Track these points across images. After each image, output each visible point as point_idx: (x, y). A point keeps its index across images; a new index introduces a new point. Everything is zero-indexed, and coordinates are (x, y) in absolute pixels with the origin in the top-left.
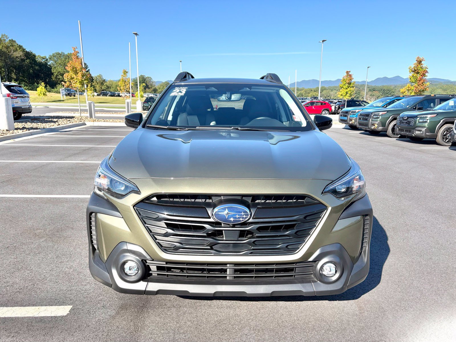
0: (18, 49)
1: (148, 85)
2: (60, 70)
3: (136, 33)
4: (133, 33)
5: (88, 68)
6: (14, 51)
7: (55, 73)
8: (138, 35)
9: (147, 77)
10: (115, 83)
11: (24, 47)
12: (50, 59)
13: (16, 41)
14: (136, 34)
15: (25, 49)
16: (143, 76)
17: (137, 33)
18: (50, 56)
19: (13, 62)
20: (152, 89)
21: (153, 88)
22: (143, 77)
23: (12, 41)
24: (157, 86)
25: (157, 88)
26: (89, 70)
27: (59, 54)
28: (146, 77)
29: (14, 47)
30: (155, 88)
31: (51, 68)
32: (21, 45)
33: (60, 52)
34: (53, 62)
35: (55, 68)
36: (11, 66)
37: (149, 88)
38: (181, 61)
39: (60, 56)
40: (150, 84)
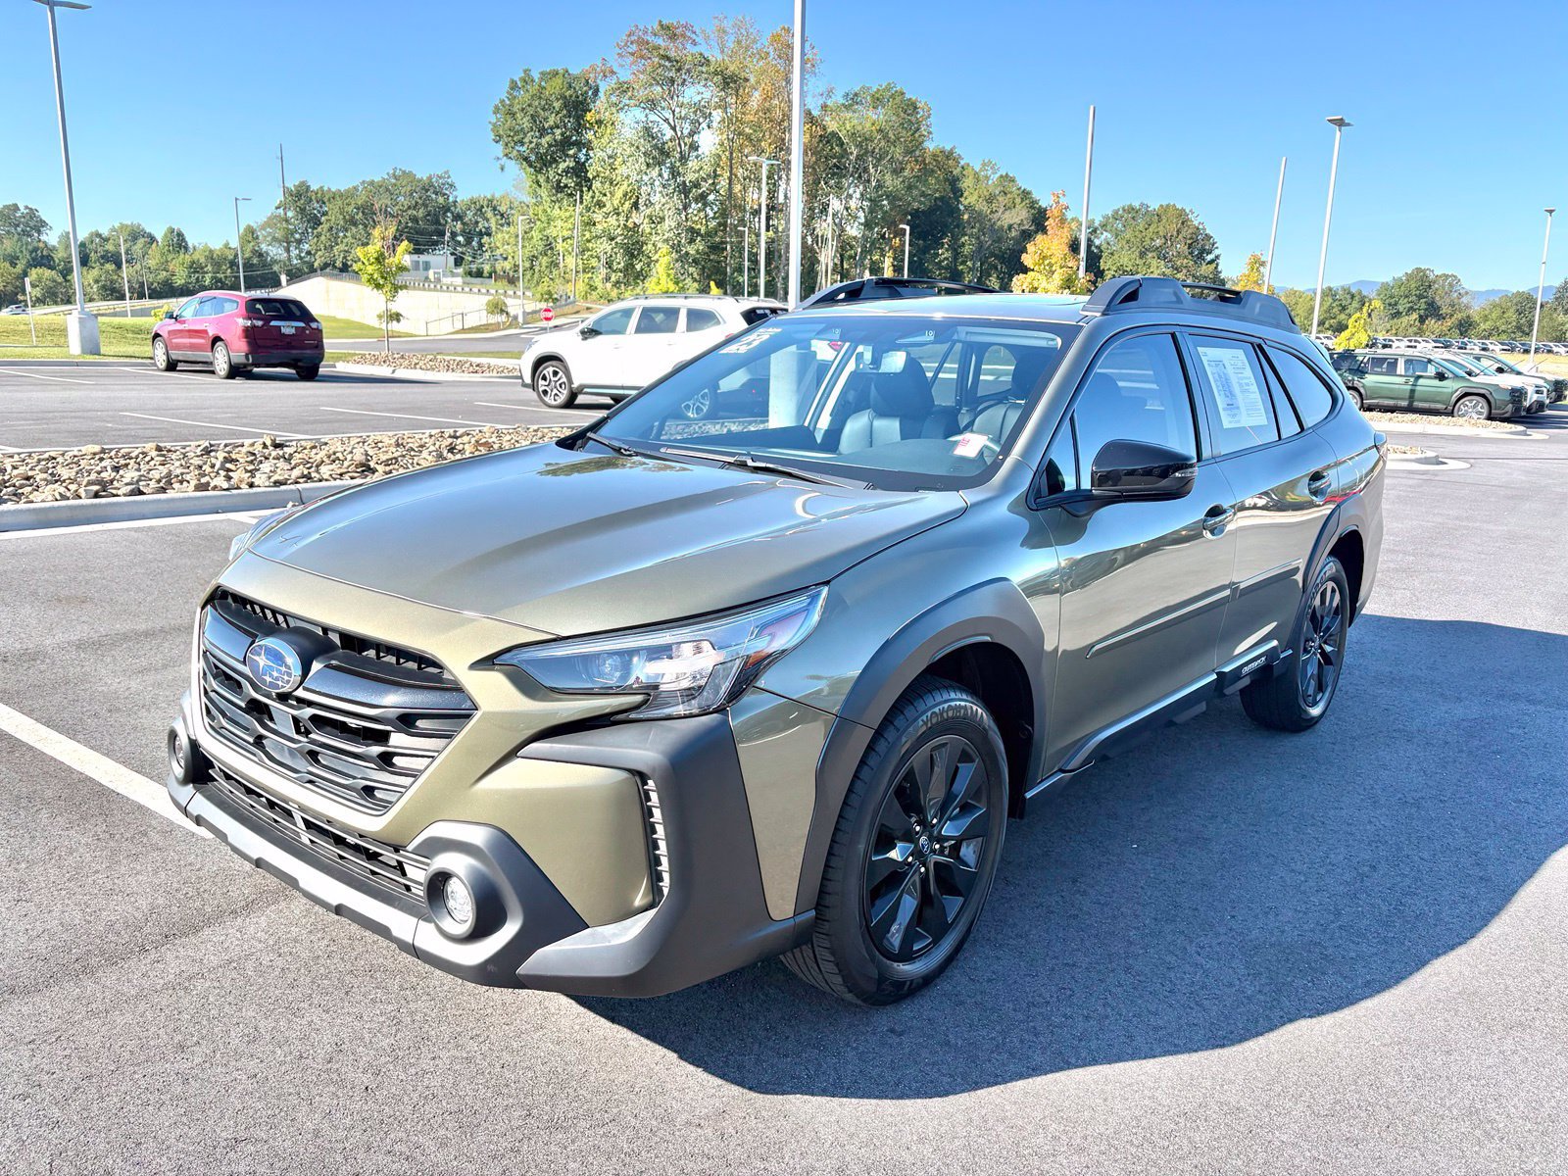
0: (1018, 200)
1: (1439, 304)
2: (1125, 261)
3: (1340, 117)
4: (1329, 121)
5: (1216, 252)
6: (1007, 208)
7: (1109, 269)
8: (1348, 125)
9: (1439, 274)
10: (1308, 299)
11: (1035, 195)
12: (1104, 226)
13: (1017, 179)
14: (1340, 123)
15: (1036, 202)
16: (1424, 271)
17: (1342, 119)
18: (1104, 218)
19: (999, 240)
20: (1453, 319)
21: (1459, 316)
22: (1424, 274)
23: (1007, 179)
24: (1475, 312)
25: (1477, 318)
26: (1217, 257)
27: (1133, 209)
28: (1436, 273)
29: (1009, 196)
30: (1468, 317)
31: (1100, 257)
32: (1028, 189)
33: (1136, 205)
34: (1109, 236)
35: (1112, 254)
36: (992, 254)
37: (1440, 317)
38: (1551, 212)
39: (1133, 218)
40: (1448, 300)
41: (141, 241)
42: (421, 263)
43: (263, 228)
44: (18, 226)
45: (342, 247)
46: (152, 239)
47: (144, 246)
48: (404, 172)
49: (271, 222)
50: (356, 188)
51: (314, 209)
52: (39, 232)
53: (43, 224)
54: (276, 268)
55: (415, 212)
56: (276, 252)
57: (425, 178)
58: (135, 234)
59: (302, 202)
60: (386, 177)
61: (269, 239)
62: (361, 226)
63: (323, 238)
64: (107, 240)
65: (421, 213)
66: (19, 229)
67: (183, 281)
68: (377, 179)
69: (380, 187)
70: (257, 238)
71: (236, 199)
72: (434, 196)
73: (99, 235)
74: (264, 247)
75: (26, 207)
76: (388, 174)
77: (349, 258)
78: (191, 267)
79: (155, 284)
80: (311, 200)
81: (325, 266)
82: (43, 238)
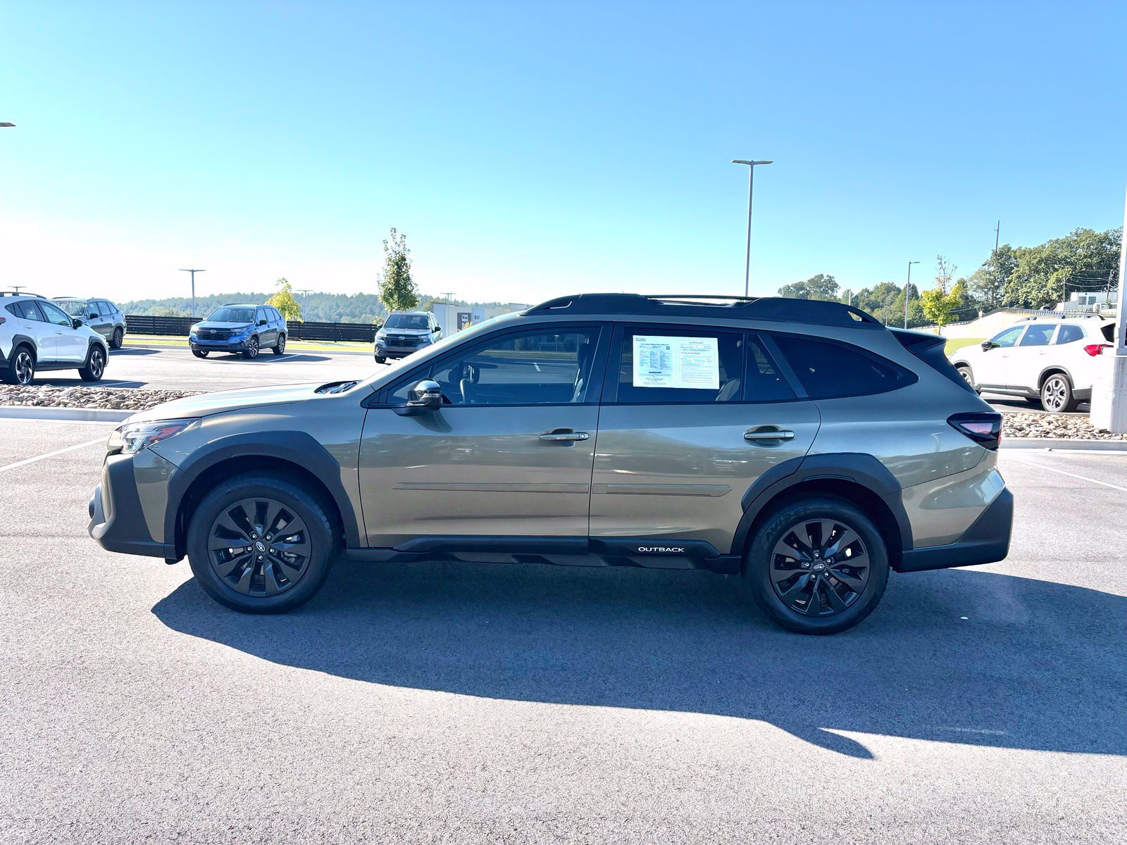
41: (893, 293)
42: (1087, 298)
43: (971, 280)
44: (821, 287)
45: (1025, 290)
46: (899, 291)
47: (894, 296)
48: (1085, 230)
49: (978, 275)
50: (1043, 247)
51: (1011, 264)
52: (833, 290)
53: (836, 285)
54: (976, 307)
55: (1089, 260)
56: (979, 296)
57: (1102, 233)
58: (890, 289)
59: (1003, 259)
60: (1069, 235)
61: (975, 287)
62: (1042, 274)
63: (1012, 284)
64: (871, 293)
65: (1095, 260)
66: (822, 289)
67: (911, 318)
68: (1062, 237)
69: (1064, 243)
70: (966, 287)
71: (910, 263)
72: (1109, 247)
73: (867, 291)
74: (970, 293)
75: (828, 276)
76: (1071, 233)
77: (1029, 297)
78: (917, 309)
79: (893, 321)
80: (1010, 257)
81: (1011, 304)
82: (835, 294)
